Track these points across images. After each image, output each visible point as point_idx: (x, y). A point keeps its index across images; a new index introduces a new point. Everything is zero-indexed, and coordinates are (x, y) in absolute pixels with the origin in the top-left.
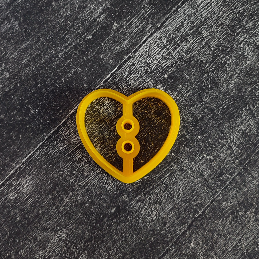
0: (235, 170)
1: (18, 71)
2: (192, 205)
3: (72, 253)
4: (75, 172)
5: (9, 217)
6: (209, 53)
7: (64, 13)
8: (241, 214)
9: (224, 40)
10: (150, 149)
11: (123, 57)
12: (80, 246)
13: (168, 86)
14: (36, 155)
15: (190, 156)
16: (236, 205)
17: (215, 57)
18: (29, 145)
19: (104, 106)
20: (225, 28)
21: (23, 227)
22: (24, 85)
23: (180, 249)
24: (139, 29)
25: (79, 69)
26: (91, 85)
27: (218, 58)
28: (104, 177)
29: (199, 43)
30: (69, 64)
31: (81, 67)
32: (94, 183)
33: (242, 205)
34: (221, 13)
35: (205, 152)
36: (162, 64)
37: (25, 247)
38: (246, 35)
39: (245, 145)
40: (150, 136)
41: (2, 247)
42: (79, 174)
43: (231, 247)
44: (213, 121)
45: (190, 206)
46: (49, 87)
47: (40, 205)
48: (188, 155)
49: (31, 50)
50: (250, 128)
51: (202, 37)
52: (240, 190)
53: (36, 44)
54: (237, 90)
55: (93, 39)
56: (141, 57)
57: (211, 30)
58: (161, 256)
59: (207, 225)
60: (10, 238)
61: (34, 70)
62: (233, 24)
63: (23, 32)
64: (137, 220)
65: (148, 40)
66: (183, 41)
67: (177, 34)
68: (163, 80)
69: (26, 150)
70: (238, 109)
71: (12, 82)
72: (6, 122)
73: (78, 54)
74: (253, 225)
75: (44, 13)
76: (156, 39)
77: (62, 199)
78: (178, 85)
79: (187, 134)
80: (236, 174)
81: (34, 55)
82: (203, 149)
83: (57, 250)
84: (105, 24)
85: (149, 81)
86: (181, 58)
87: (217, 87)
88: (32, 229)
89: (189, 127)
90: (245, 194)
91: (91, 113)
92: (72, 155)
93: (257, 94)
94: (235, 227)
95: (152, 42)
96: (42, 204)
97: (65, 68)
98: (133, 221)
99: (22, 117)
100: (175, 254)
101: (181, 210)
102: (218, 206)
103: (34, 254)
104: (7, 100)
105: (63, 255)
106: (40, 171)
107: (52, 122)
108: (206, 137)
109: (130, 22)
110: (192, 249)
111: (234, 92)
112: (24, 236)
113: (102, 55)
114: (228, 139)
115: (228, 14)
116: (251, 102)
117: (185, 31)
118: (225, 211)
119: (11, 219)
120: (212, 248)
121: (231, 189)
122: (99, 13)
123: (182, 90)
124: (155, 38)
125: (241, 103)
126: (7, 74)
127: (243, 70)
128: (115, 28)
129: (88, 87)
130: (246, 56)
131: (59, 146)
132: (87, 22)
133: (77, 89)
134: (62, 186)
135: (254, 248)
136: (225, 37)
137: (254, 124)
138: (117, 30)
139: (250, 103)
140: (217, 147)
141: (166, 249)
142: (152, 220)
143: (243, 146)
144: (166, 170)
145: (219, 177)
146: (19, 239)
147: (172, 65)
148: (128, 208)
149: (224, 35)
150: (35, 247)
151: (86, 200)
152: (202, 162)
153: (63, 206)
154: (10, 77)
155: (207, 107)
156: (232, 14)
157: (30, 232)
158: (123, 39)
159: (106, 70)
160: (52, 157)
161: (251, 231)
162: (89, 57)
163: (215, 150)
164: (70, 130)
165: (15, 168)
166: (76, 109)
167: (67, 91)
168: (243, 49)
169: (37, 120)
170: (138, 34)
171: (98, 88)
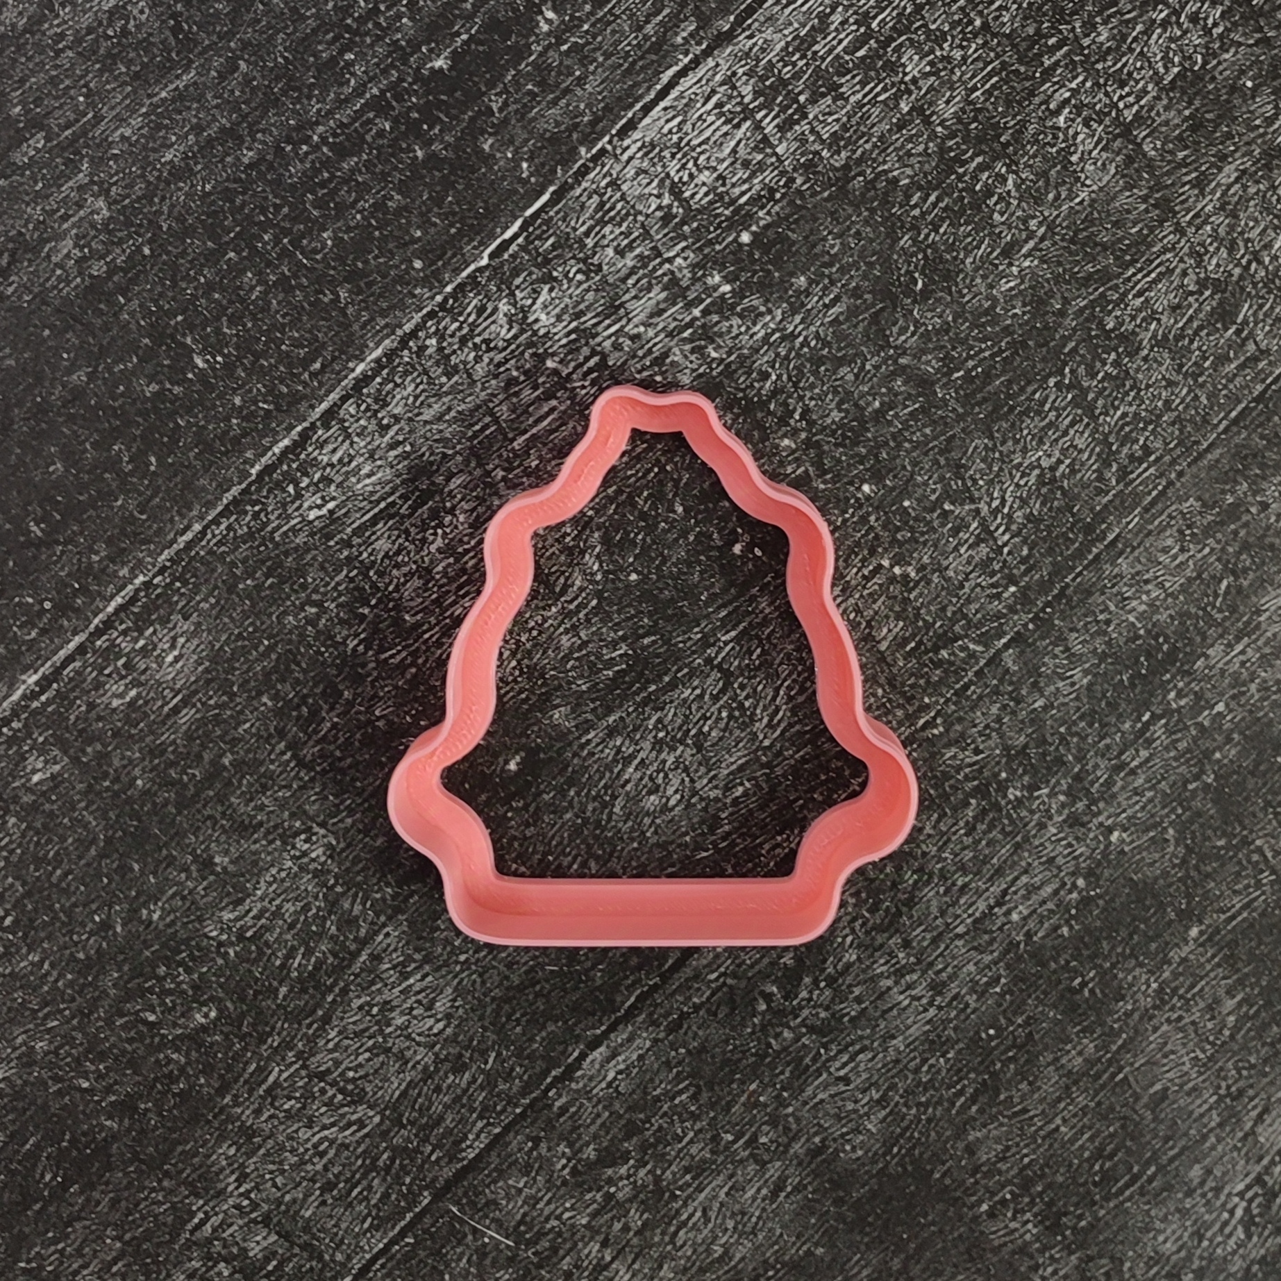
0: (1001, 625)
1: (144, 197)
2: (824, 753)
3: (349, 922)
4: (366, 611)
5: (106, 775)
6: (927, 148)
8: (1015, 796)
9: (991, 95)
10: (669, 531)
11: (574, 152)
12: (378, 896)
13: (752, 276)
14: (214, 536)
16: (998, 763)
17: (948, 164)
18: (185, 497)
19: (492, 349)
20: (999, 44)
21: (156, 814)
22: (168, 253)
24: (644, 36)
25: (392, 198)
26: (440, 263)
27: (961, 170)
29: (888, 105)
30: (352, 171)
31: (402, 188)
33: (1021, 764)
35: (886, 550)
36: (733, 185)
37: (163, 892)
38: (1081, 78)
39: (1049, 528)
40: (672, 479)
41: (77, 888)
42: (385, 620)
43: (969, 921)
44: (924, 426)
45: (817, 757)
46: (269, 264)
47: (226, 733)
49: (198, 110)
50: (1074, 460)
51: (902, 82)
52: (1018, 702)
53: (219, 83)
54: (1030, 304)
55: (453, 74)
56: (646, 154)
57: (938, 53)
60: (107, 857)
61: (210, 194)
62: (1031, 31)
63: (168, 33)
64: (605, 805)
65: (677, 83)
66: (823, 95)
67: (801, 63)
68: (734, 253)
69: (172, 517)
70: (1029, 383)
71: (121, 238)
72: (93, 402)
73: (390, 133)
74: (1060, 840)
76: (711, 83)
77: (315, 713)
78: (792, 274)
79: (818, 476)
80: (1004, 641)
81: (212, 131)
82: (877, 537)
83: (289, 907)
84: (507, 11)
85: (675, 257)
86: (809, 167)
87: (949, 288)
89: (826, 448)
90: (1036, 719)
91: (439, 377)
92: (356, 541)
93: (1110, 326)
94: (988, 845)
95: (696, 95)
96: (236, 728)
97: (334, 191)
98: (590, 808)
99: (160, 382)
101: (778, 770)
102: (925, 761)
103: (200, 919)
104: (101, 313)
106: (227, 600)
107: (278, 409)
108: (893, 489)
109: (610, 5)
111: (1016, 314)
112: (160, 850)
113: (490, 141)
114: (980, 499)
116: (1083, 356)
117: (830, 52)
118: (952, 782)
120: (891, 924)
121: (980, 698)
123: (807, 297)
124: (708, 76)
125: (1044, 360)
126: (101, 203)
127: (1060, 225)
128: (545, 28)
129: (428, 272)
130: (1078, 164)
131: (306, 505)
133: (384, 277)
134: (313, 661)
135: (1056, 928)
136: (993, 86)
137: (1088, 446)
138: (555, 37)
139: (1078, 358)
140: (934, 530)
142: (665, 809)
143: (1038, 530)
144: (730, 614)
145: (936, 650)
146: (142, 860)
147: (772, 191)
148: (573, 756)
149: (989, 76)
150: (206, 895)
151: (408, 719)
152: (873, 586)
153: (318, 742)
154: (111, 217)
155: (905, 367)
157: (185, 836)
158: (579, 78)
159: (502, 202)
160: (277, 545)
161: (1051, 860)
162: (436, 147)
163: (925, 543)
164: (352, 443)
165: (130, 587)
166: (378, 361)
167: (340, 284)
168: (1066, 135)
169: (220, 397)
170: (642, 58)
171: (468, 277)
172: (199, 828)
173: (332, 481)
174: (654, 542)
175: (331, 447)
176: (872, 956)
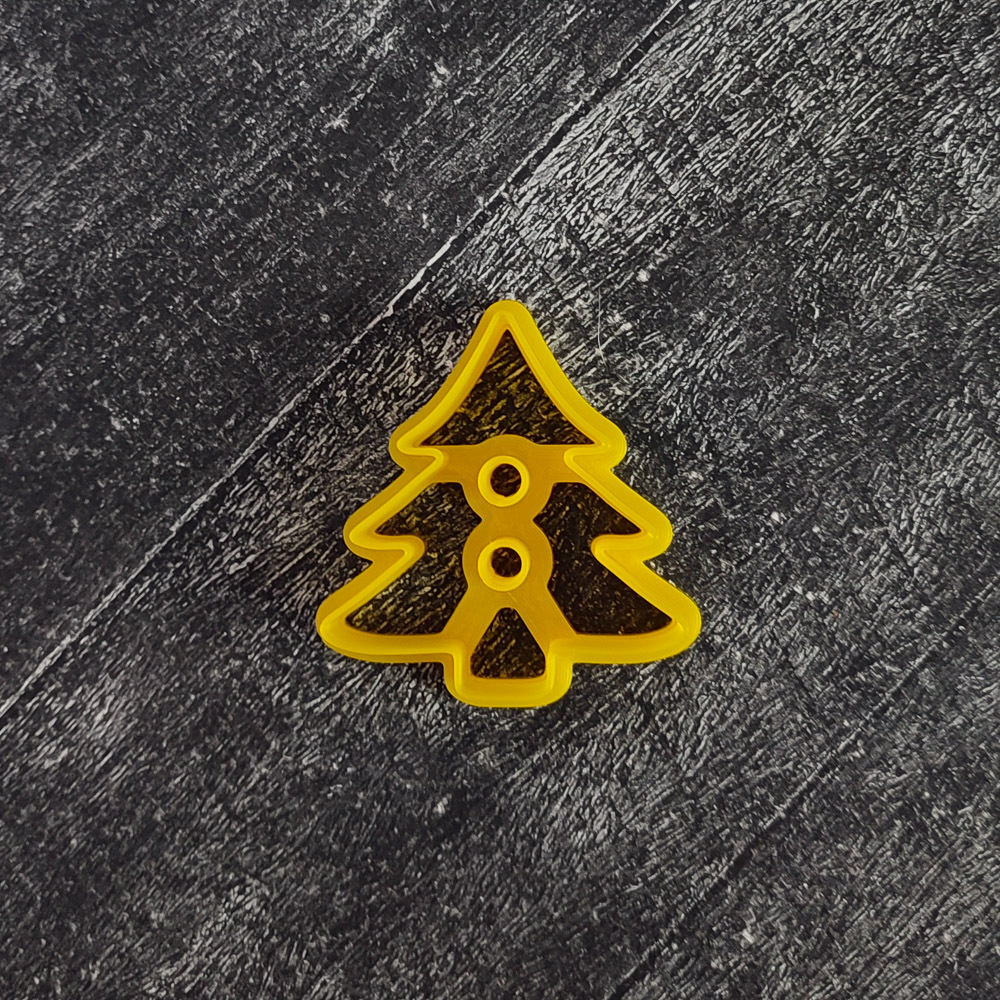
0: (915, 644)
1: (57, 267)
2: (748, 781)
3: (285, 972)
4: (290, 661)
5: (41, 837)
6: (816, 180)
7: (234, 27)
8: (940, 815)
9: (876, 125)
10: (583, 568)
11: (471, 201)
12: (313, 945)
13: (652, 314)
15: (738, 593)
16: (920, 783)
17: (838, 194)
18: (109, 557)
19: (401, 398)
20: (880, 76)
21: (91, 873)
22: (83, 320)
23: (701, 952)
24: (535, 85)
25: (297, 255)
26: (347, 316)
27: (851, 200)
28: (402, 680)
29: (775, 141)
30: (258, 231)
31: (306, 244)
32: (365, 702)
33: (943, 782)
34: (864, 15)
35: (798, 576)
36: (629, 226)
37: (101, 952)
38: (962, 105)
39: (958, 547)
40: (584, 516)
41: (17, 951)
42: (308, 669)
43: (901, 943)
44: (829, 452)
45: (741, 785)
46: (180, 325)
47: (157, 789)
48: (731, 588)
49: (106, 180)
50: (978, 478)
51: (788, 117)
52: (936, 721)
53: (126, 153)
54: (926, 327)
55: (352, 132)
56: (542, 200)
57: (822, 88)
58: (628, 980)
59: (806, 859)
60: (45, 918)
61: (121, 260)
62: (911, 61)
63: (75, 108)
64: (533, 843)
65: (569, 130)
66: (712, 134)
67: (688, 104)
68: (633, 292)
69: (96, 578)
70: (930, 404)
71: (36, 308)
72: (15, 469)
73: (293, 193)
74: (986, 858)
75: (155, 26)
76: (602, 129)
77: (243, 765)
78: (691, 310)
79: (727, 507)
80: (919, 661)
81: (120, 200)
82: (788, 565)
83: (226, 961)
84: (400, 69)
85: (575, 298)
86: (702, 204)
87: (846, 315)
88: (127, 882)
89: (733, 478)
90: (955, 736)
91: (350, 428)
92: (276, 592)
94: (915, 865)
95: (589, 140)
96: (166, 783)
97: (244, 250)
98: (519, 847)
99: (79, 446)
100: (681, 973)
101: (704, 801)
102: (848, 784)
103: (139, 976)
104: (19, 381)
105: (251, 980)
106: (153, 656)
107: (195, 466)
108: (802, 516)
109: (500, 59)
110: (746, 951)
111: (913, 338)
112: (97, 909)
113: (390, 196)
114: (888, 521)
115: (890, 21)
116: (981, 375)
117: (717, 91)
118: (876, 804)
119: (47, 843)
120: (824, 949)
121: (899, 718)
122: (376, 25)
123: (706, 331)
124: (598, 122)
125: (943, 381)
126: (16, 275)
127: (951, 248)
128: (439, 83)
129: (335, 326)
130: (964, 188)
131: (226, 560)
132: (328, 62)
133: (293, 332)
134: (239, 713)
135: (989, 947)
136: (877, 116)
137: (990, 464)
138: (449, 92)
139: (977, 378)
140: (845, 555)
141: (646, 953)
142: (593, 844)
143: (947, 548)
145: (853, 672)
146: (80, 919)
147: (667, 230)
148: (500, 796)
149: (874, 107)
150: (144, 952)
151: (335, 766)
152: (787, 613)
153: (248, 793)
154: (26, 288)
155: (806, 396)
156: (909, 18)
157: (121, 894)
158: (473, 130)
159: (405, 253)
160: (199, 601)
161: (979, 879)
162: (338, 203)
163: (836, 568)
164: (268, 497)
165: (58, 648)
166: (290, 414)
167: (251, 342)
168: (951, 160)
169: (139, 457)
170: (533, 107)
171: (375, 326)
172: (134, 885)
173: (250, 535)
174: (568, 580)
175: (248, 501)
176: (806, 983)
